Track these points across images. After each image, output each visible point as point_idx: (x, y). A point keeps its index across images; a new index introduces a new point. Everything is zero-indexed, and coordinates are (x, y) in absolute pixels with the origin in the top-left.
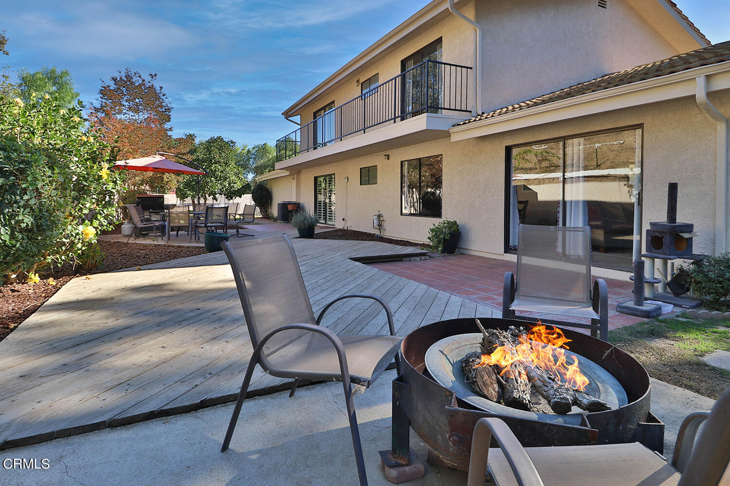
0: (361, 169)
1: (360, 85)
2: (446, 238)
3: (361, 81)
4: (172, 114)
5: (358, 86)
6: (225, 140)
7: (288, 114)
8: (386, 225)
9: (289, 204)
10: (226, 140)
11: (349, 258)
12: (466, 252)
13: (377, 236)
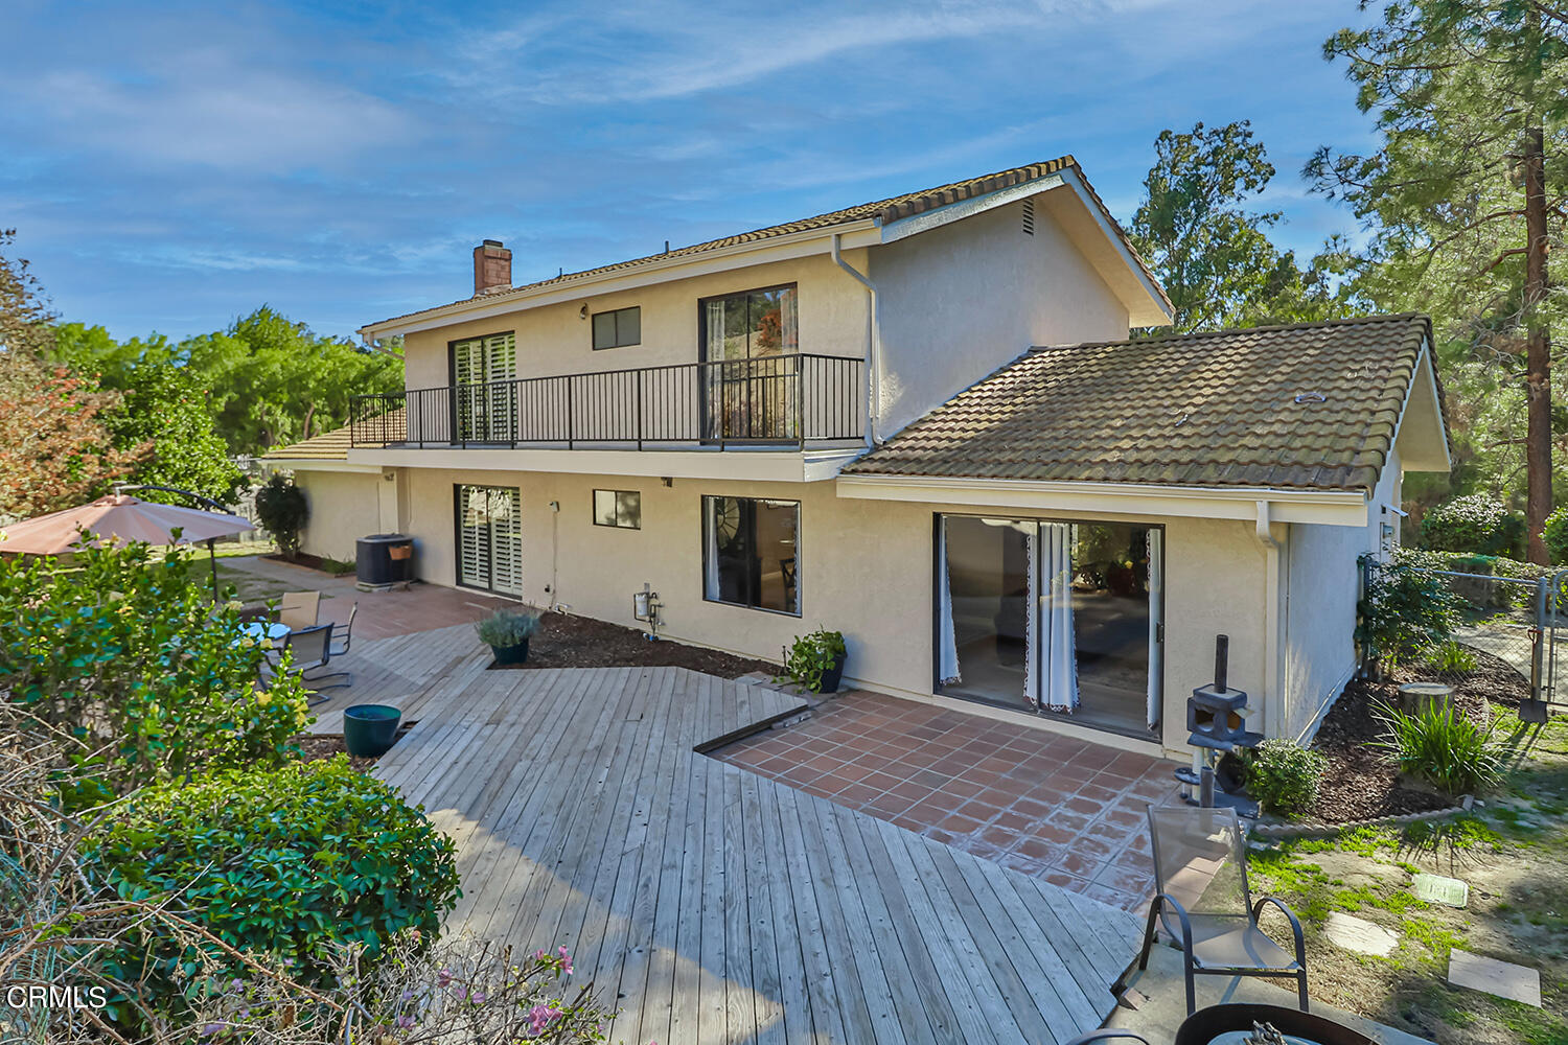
1: (589, 319)
2: (828, 667)
3: (592, 311)
5: (583, 319)
8: (663, 614)
9: (393, 544)
11: (696, 749)
12: (858, 686)
13: (648, 636)
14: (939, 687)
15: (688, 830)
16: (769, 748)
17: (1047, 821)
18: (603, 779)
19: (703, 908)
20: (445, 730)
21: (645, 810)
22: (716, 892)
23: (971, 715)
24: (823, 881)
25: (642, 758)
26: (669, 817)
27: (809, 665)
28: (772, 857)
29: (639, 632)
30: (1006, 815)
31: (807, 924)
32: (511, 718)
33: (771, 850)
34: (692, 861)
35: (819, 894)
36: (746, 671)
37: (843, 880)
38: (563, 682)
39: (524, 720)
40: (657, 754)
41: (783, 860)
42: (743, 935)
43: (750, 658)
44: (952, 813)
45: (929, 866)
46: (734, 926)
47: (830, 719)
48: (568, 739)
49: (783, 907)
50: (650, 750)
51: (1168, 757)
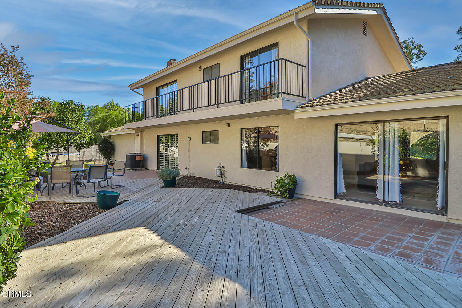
0: (203, 132)
1: (202, 71)
2: (290, 188)
3: (203, 68)
4: (32, 80)
5: (200, 71)
6: (75, 103)
7: (133, 87)
8: (226, 174)
9: (137, 155)
10: (77, 104)
11: (236, 211)
12: (302, 197)
13: (220, 182)
14: (336, 196)
15: (232, 238)
16: (267, 214)
17: (404, 243)
18: (196, 219)
19: (239, 271)
20: (138, 203)
21: (213, 230)
22: (245, 263)
23: (351, 207)
24: (301, 262)
25: (214, 213)
26: (224, 233)
27: (282, 187)
28: (273, 251)
29: (217, 181)
30: (382, 241)
31: (296, 282)
32: (164, 200)
33: (272, 248)
34: (234, 250)
35: (300, 268)
36: (256, 192)
37: (312, 262)
38: (187, 192)
39: (169, 201)
40: (221, 212)
41: (278, 252)
42: (260, 286)
43: (258, 188)
44: (356, 239)
45: (356, 258)
46: (255, 281)
47: (292, 206)
48: (185, 207)
49: (281, 273)
50: (218, 211)
51: (449, 222)
